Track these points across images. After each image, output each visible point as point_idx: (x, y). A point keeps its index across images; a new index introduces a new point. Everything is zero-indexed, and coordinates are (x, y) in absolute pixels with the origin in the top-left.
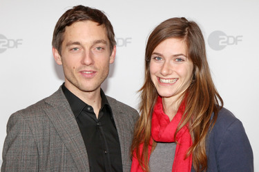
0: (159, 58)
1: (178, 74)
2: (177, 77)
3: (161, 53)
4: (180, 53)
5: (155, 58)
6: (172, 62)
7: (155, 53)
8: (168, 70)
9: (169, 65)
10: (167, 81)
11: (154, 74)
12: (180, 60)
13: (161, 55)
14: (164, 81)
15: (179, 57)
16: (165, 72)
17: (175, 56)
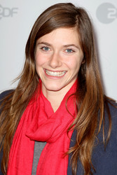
0: (47, 49)
1: (68, 66)
2: (66, 69)
3: (50, 42)
4: (71, 43)
5: (42, 48)
6: (62, 53)
7: (42, 43)
8: (58, 62)
9: (59, 56)
10: (55, 74)
11: (41, 66)
12: (70, 50)
13: (49, 45)
14: (52, 73)
15: (70, 48)
16: (54, 64)
17: (66, 46)
